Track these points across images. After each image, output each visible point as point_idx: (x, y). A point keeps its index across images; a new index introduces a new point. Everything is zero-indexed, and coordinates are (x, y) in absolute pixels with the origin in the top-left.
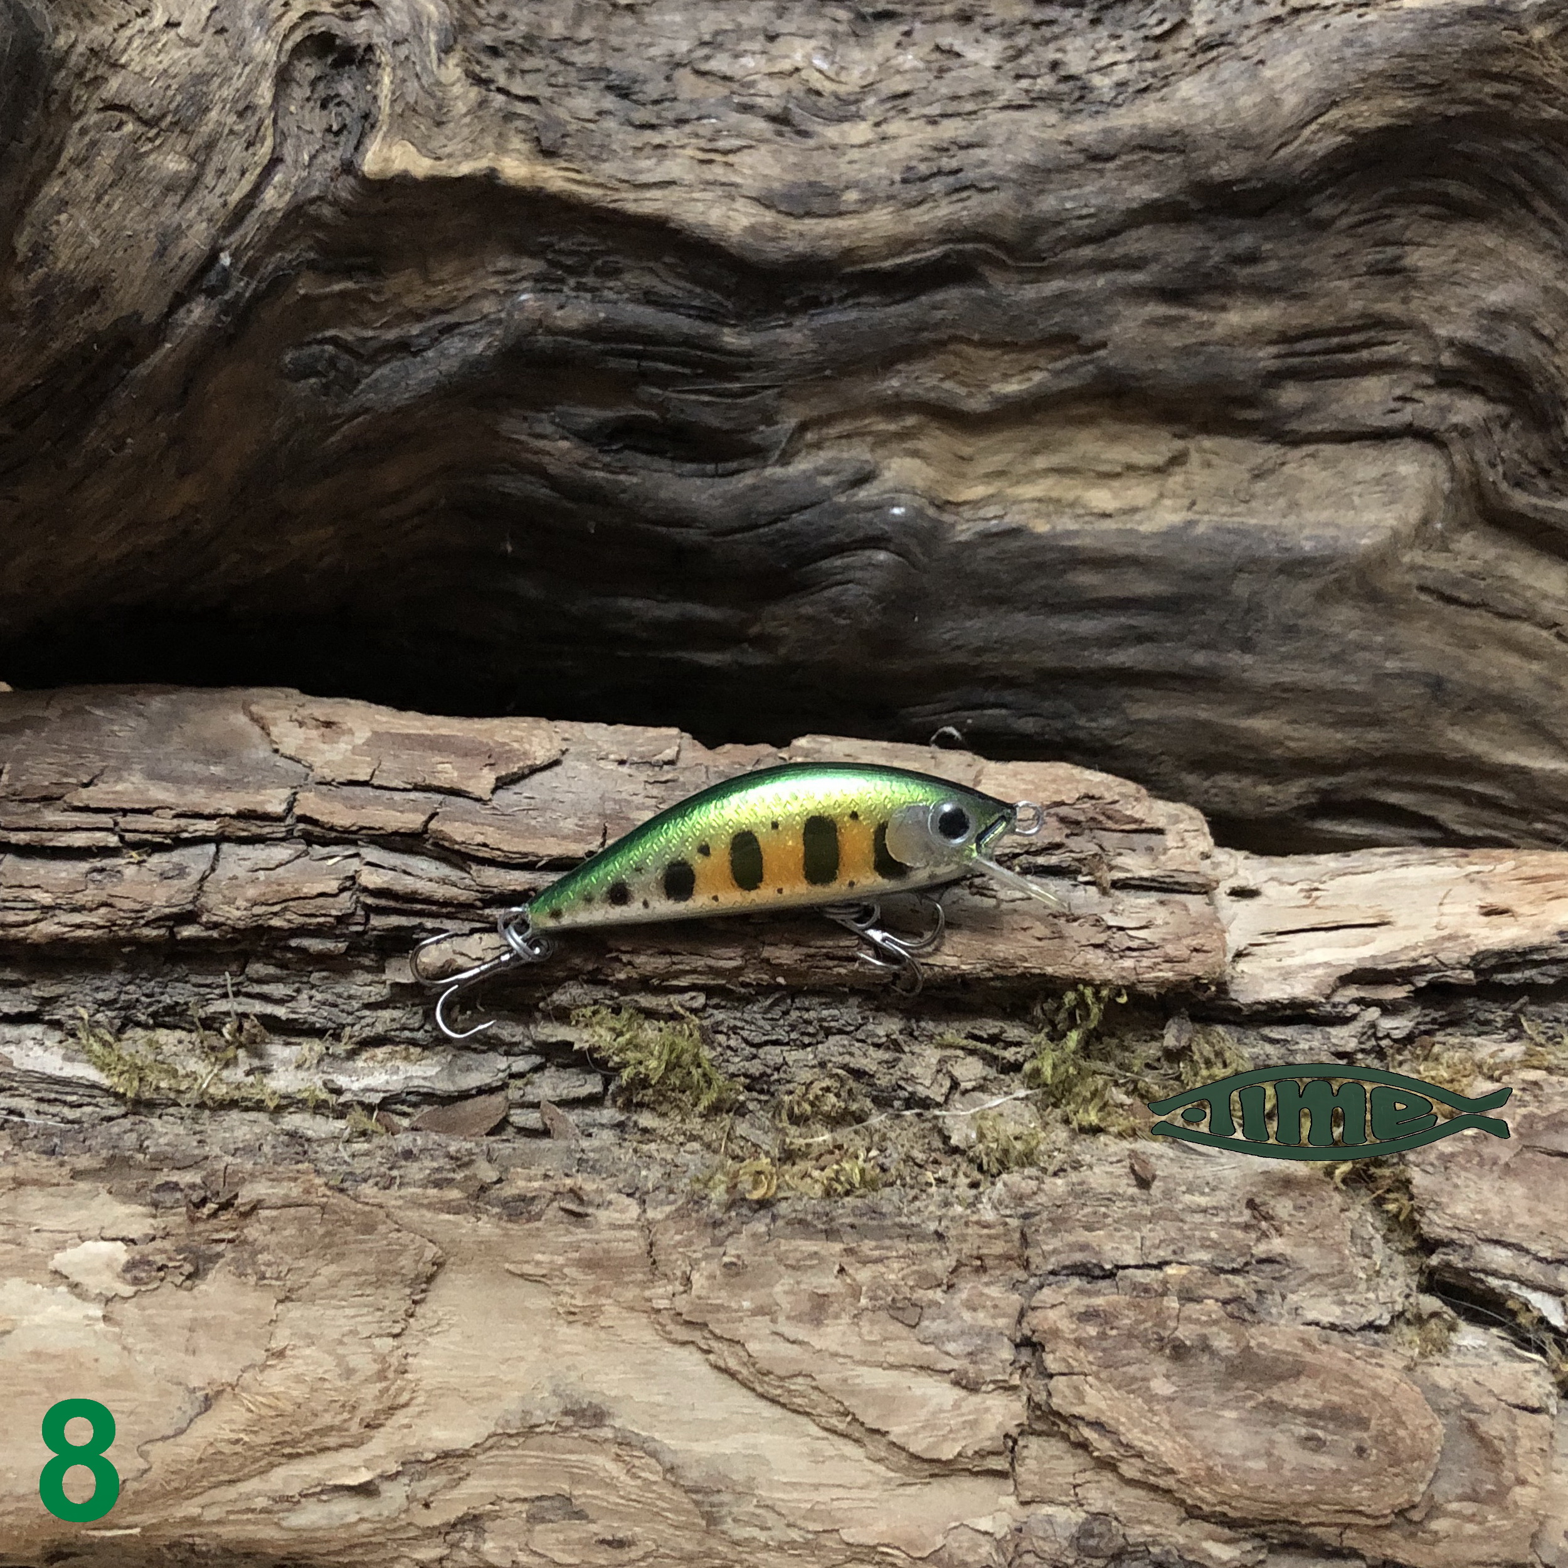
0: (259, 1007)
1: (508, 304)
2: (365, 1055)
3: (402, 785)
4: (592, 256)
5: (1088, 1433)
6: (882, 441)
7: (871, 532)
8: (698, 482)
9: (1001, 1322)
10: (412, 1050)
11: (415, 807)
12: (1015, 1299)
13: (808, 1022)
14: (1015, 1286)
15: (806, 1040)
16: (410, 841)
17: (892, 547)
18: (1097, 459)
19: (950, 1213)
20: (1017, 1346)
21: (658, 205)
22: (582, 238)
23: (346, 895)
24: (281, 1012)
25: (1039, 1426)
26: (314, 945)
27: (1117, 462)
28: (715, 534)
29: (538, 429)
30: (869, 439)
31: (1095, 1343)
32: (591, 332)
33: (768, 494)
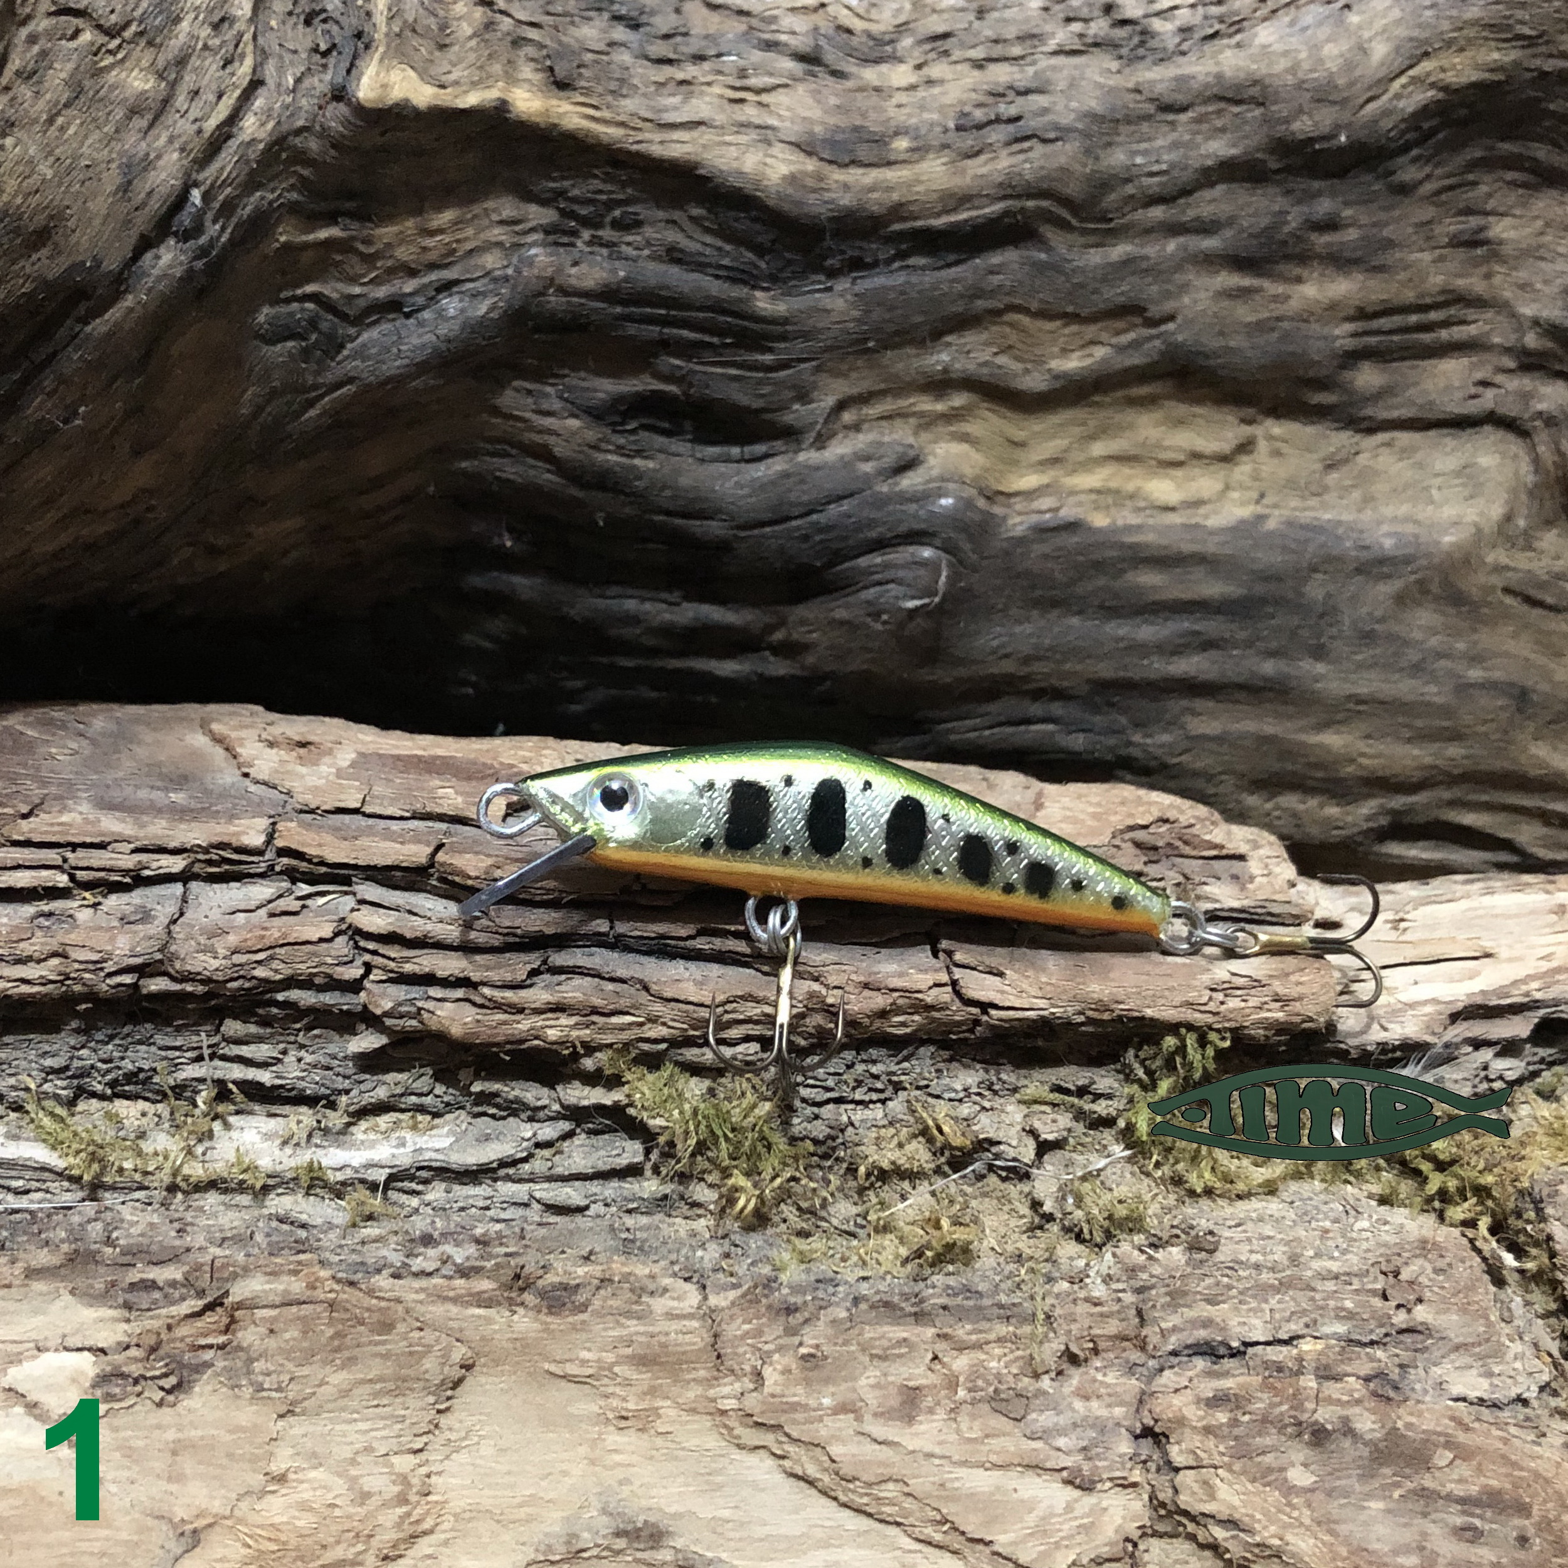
0: (238, 1072)
1: (515, 260)
2: (363, 1125)
3: (399, 813)
4: (611, 205)
5: (1219, 1533)
6: (928, 422)
7: (917, 526)
8: (722, 467)
9: (1119, 1411)
10: (420, 1118)
11: (417, 840)
12: (1134, 1384)
13: (876, 1077)
14: (1131, 1369)
15: (875, 1096)
16: (413, 877)
17: (938, 542)
18: (1158, 446)
19: (1056, 1290)
20: (1137, 1437)
21: (687, 148)
22: (596, 184)
23: (341, 940)
24: (265, 1077)
25: (1161, 1527)
26: (305, 998)
27: (1180, 449)
28: (739, 527)
29: (545, 406)
30: (912, 421)
31: (1226, 1430)
32: (608, 294)
33: (803, 481)
